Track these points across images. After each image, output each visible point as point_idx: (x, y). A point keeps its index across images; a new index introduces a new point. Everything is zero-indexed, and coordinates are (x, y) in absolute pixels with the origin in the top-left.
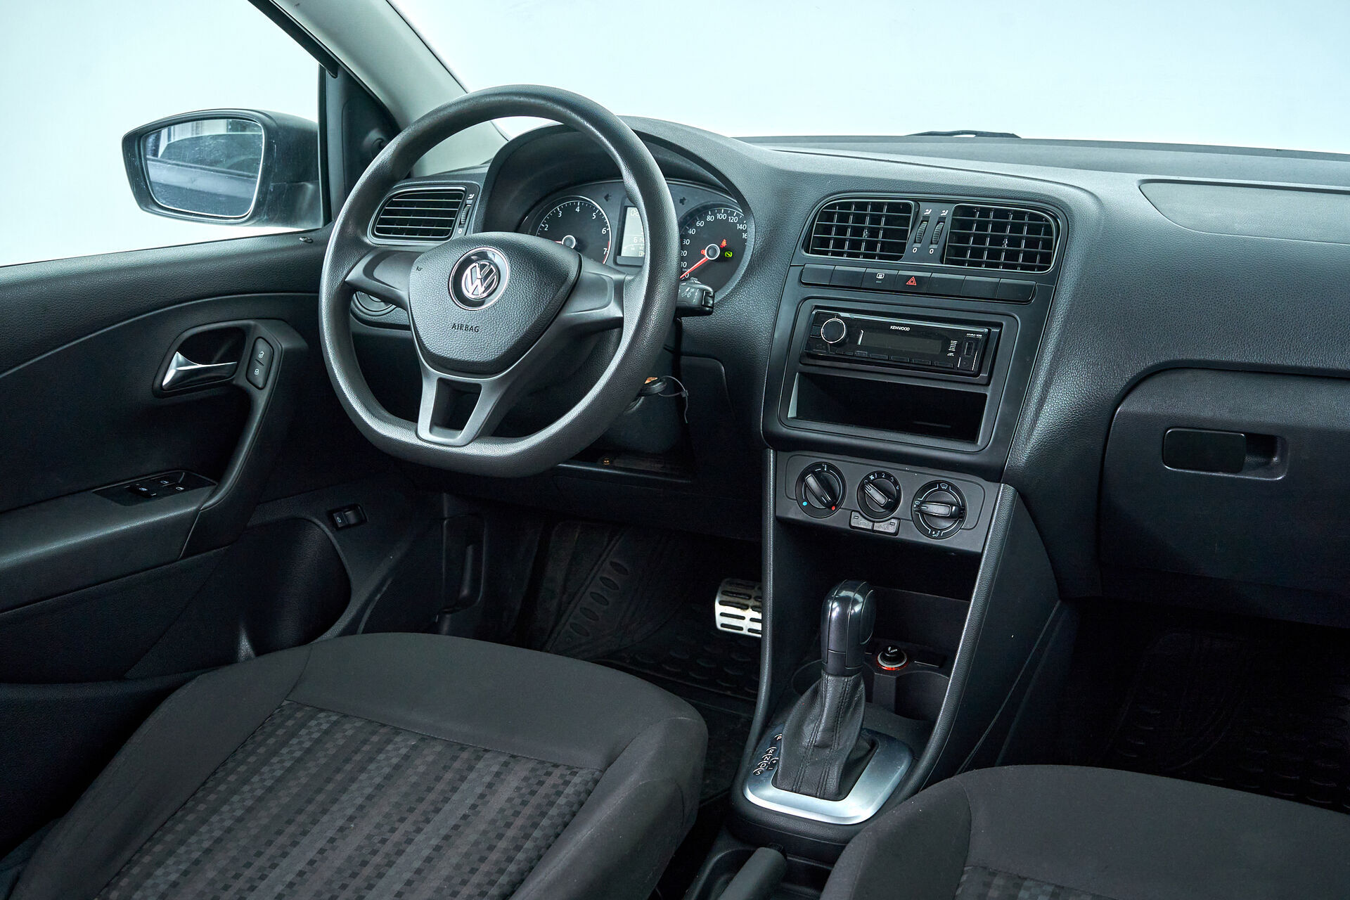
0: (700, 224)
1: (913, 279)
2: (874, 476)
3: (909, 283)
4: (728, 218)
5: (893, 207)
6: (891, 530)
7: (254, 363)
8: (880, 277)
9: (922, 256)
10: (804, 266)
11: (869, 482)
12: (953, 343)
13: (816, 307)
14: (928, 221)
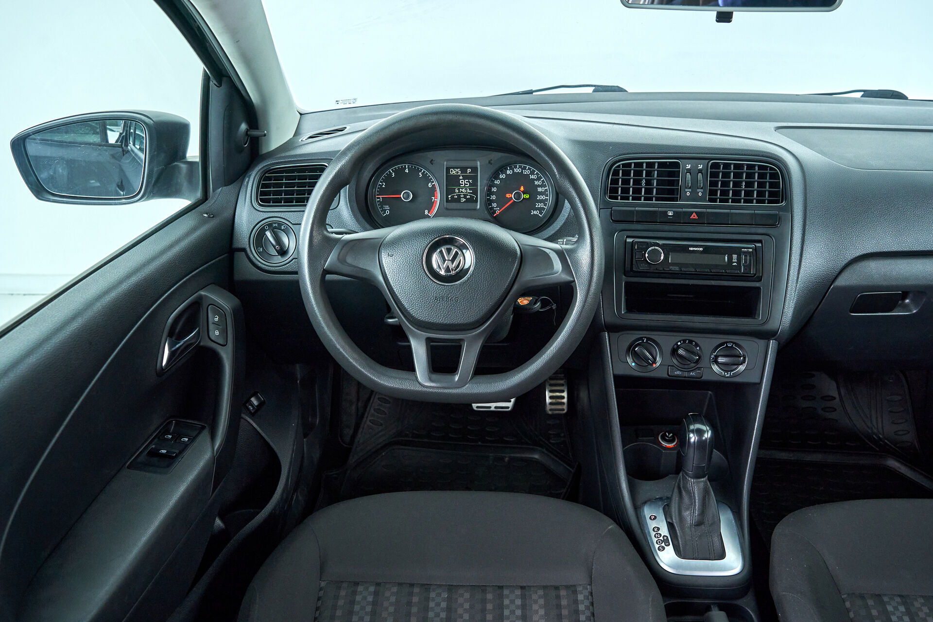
0: (502, 176)
1: (694, 214)
2: (681, 342)
3: (692, 217)
4: (522, 172)
5: (661, 165)
6: (699, 376)
7: (211, 326)
8: (670, 214)
9: (694, 197)
10: (612, 208)
11: (679, 347)
12: (735, 256)
13: (628, 237)
14: (690, 173)
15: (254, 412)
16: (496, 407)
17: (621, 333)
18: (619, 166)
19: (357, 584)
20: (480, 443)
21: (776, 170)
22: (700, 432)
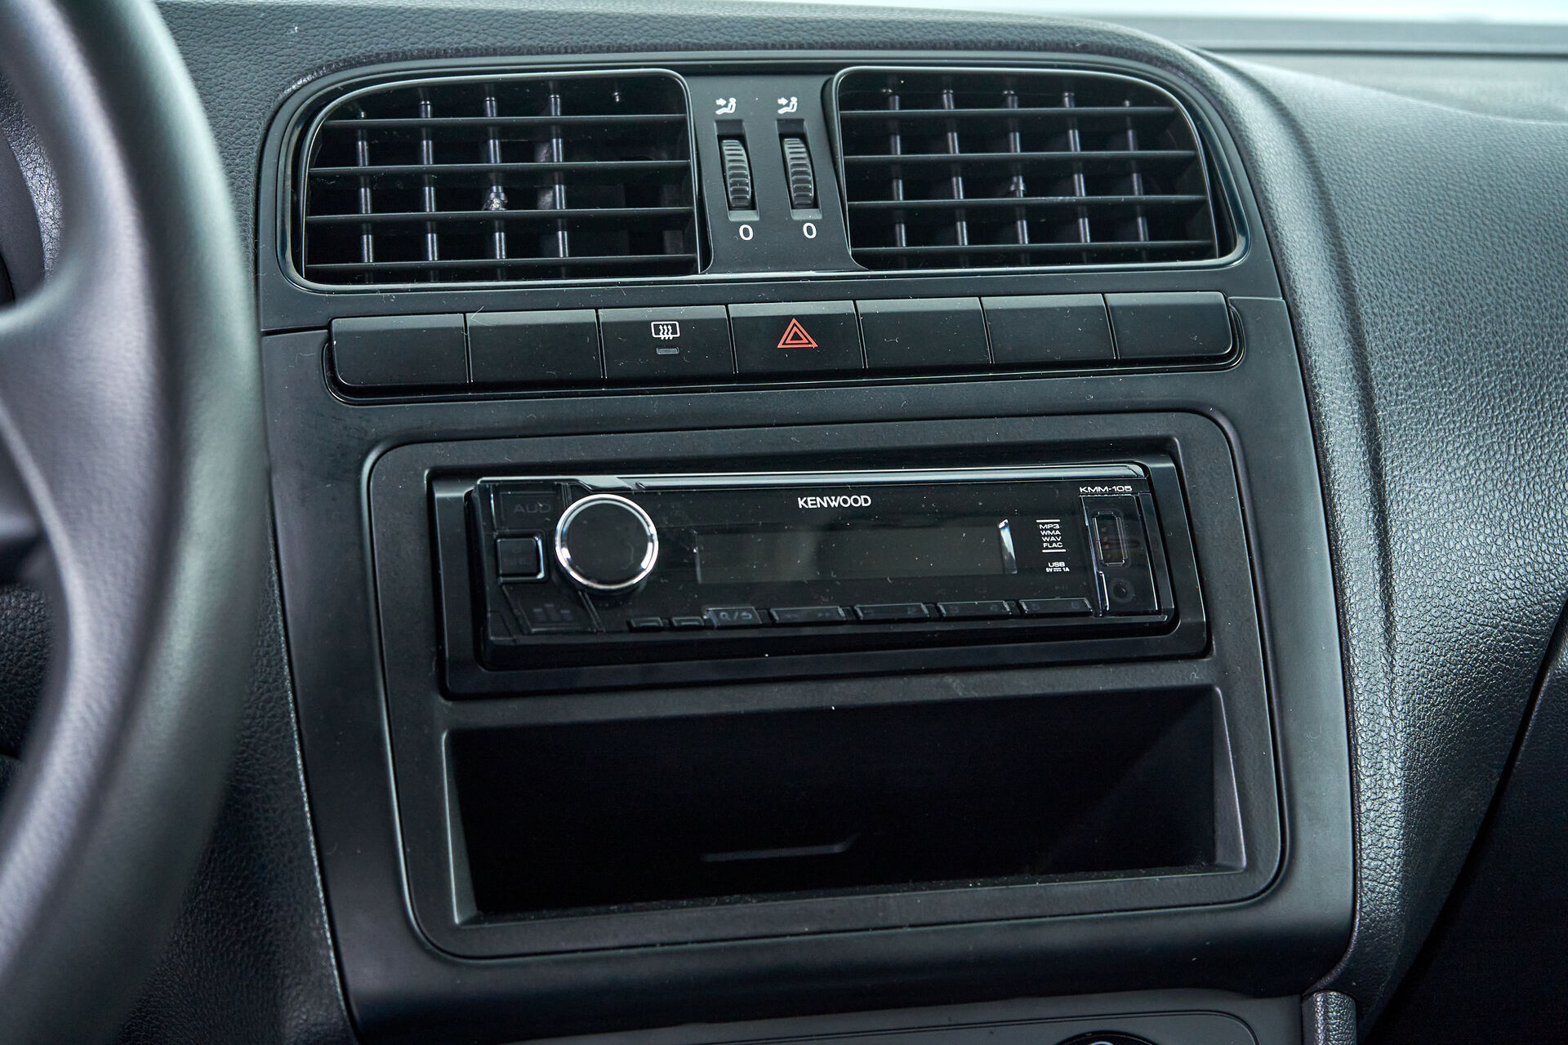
3: (785, 342)
5: (576, 95)
9: (779, 247)
10: (328, 326)
12: (1050, 529)
13: (442, 475)
14: (741, 139)
18: (346, 112)
21: (1169, 102)
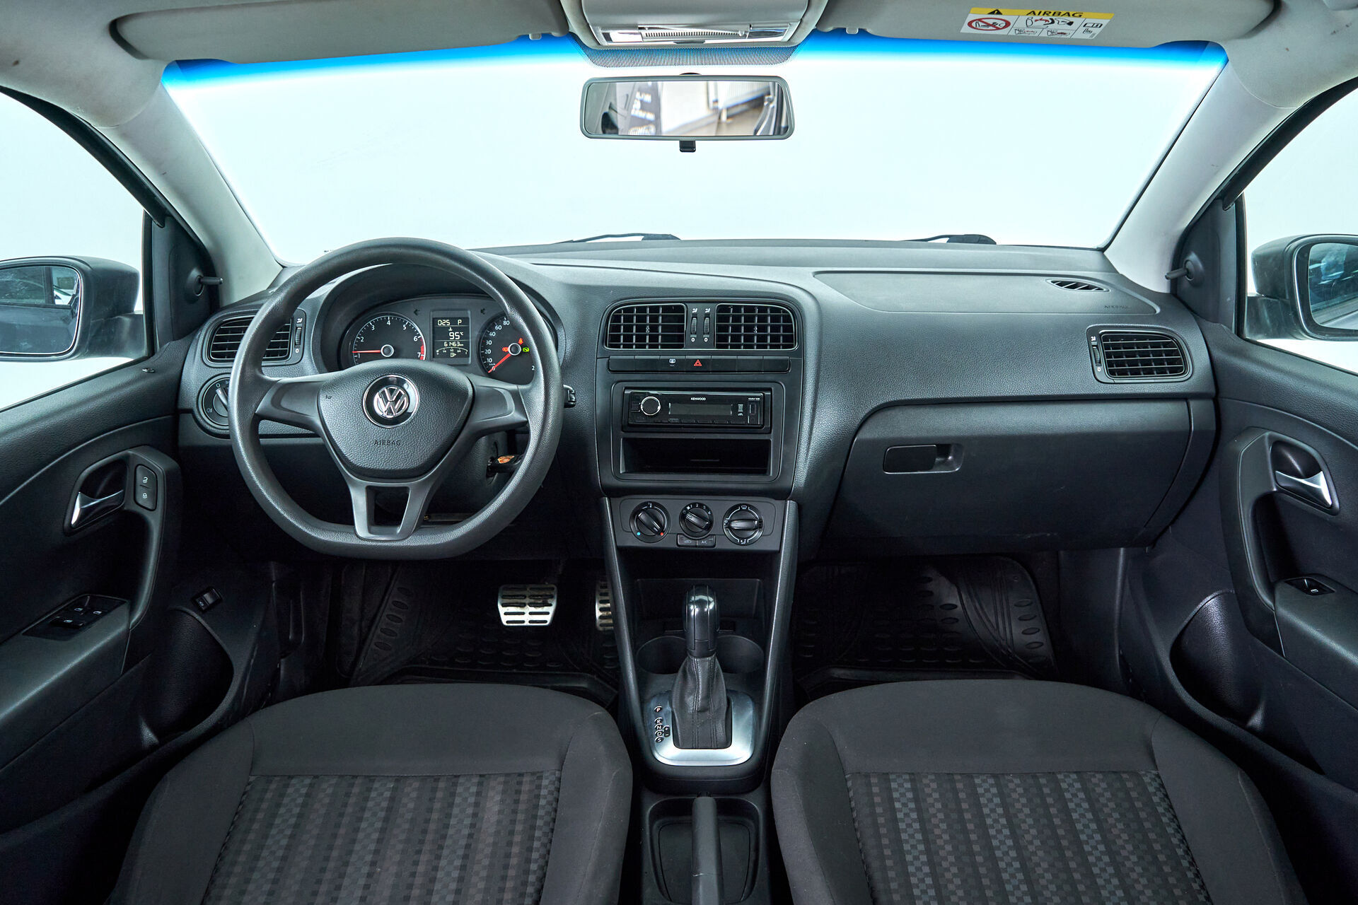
0: (498, 328)
1: (698, 361)
2: (690, 507)
3: (696, 364)
5: (666, 309)
6: (710, 544)
7: (139, 489)
8: (672, 362)
9: (700, 343)
10: (609, 357)
11: (688, 512)
12: (741, 406)
13: (627, 388)
14: (696, 317)
15: (206, 609)
16: (530, 622)
17: (622, 498)
18: (619, 311)
19: (291, 777)
20: (515, 671)
21: (787, 312)
22: (701, 604)
